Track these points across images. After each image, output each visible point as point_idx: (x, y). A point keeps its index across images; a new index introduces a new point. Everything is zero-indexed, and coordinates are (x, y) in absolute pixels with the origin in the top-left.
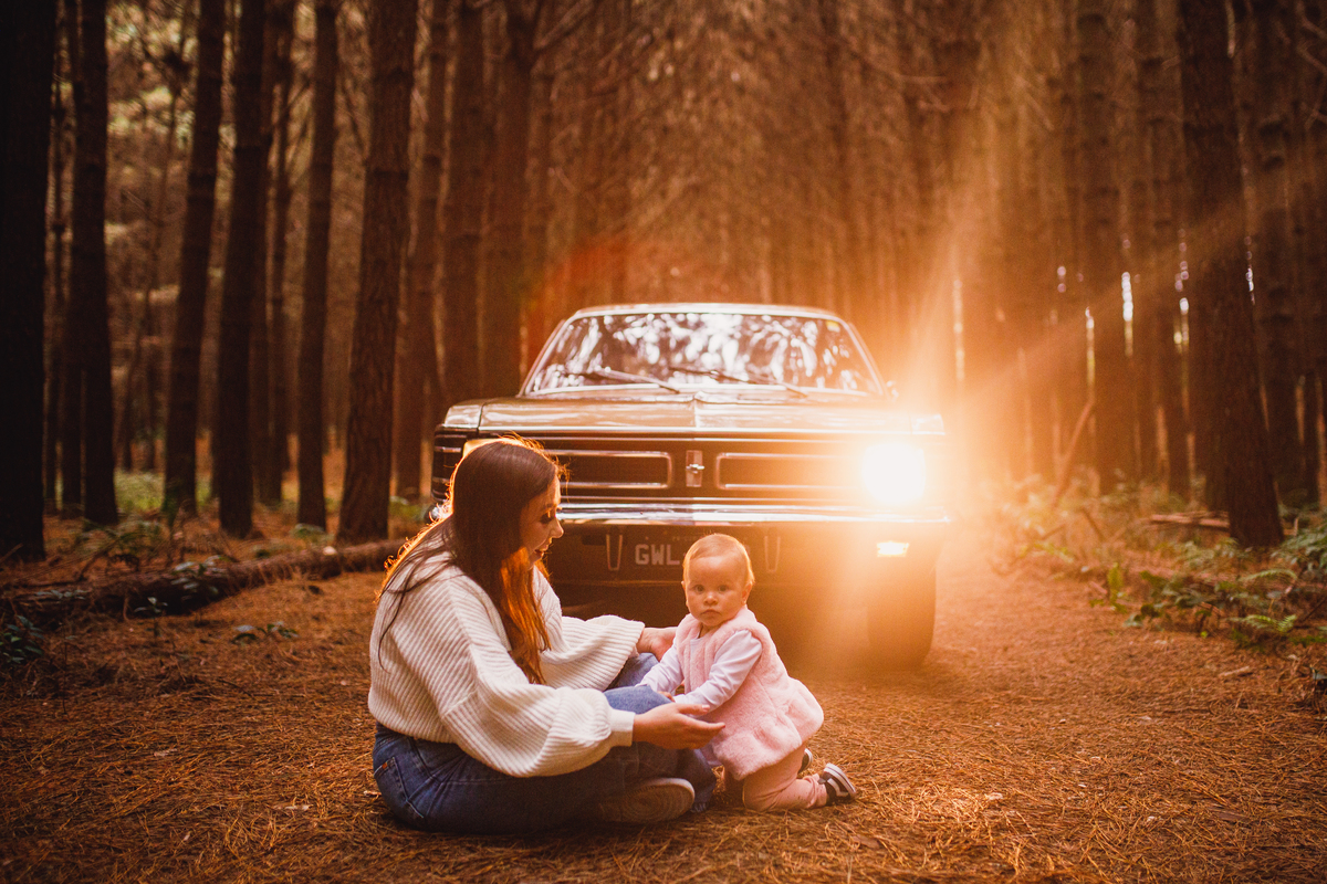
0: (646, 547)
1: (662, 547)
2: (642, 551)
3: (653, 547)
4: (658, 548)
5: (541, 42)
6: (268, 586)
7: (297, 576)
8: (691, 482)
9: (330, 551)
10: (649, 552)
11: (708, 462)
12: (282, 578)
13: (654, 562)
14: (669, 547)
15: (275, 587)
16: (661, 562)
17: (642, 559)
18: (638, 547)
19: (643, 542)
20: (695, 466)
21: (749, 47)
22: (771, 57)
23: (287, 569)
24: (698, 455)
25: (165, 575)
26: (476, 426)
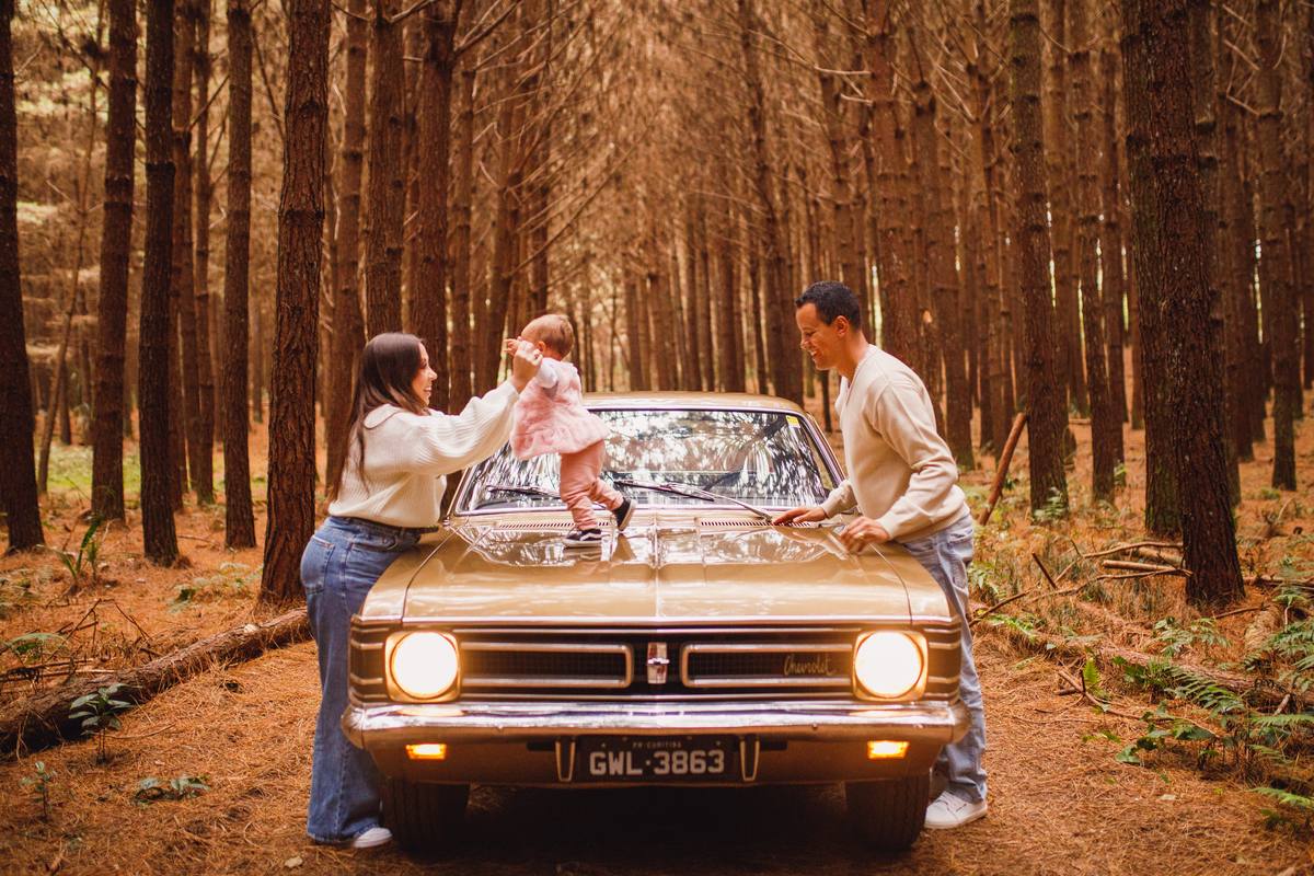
0: (602, 755)
1: (621, 755)
2: (598, 760)
3: (611, 755)
4: (616, 756)
5: (461, 42)
6: (182, 685)
7: (215, 667)
8: (655, 678)
9: (250, 628)
10: (606, 760)
11: (674, 655)
12: (197, 673)
13: (612, 772)
14: (629, 755)
15: (190, 685)
16: (620, 772)
17: (597, 767)
18: (593, 756)
19: (601, 750)
20: (659, 660)
21: (665, 28)
22: (687, 36)
23: (203, 660)
24: (662, 648)
25: (65, 695)
26: (399, 617)
